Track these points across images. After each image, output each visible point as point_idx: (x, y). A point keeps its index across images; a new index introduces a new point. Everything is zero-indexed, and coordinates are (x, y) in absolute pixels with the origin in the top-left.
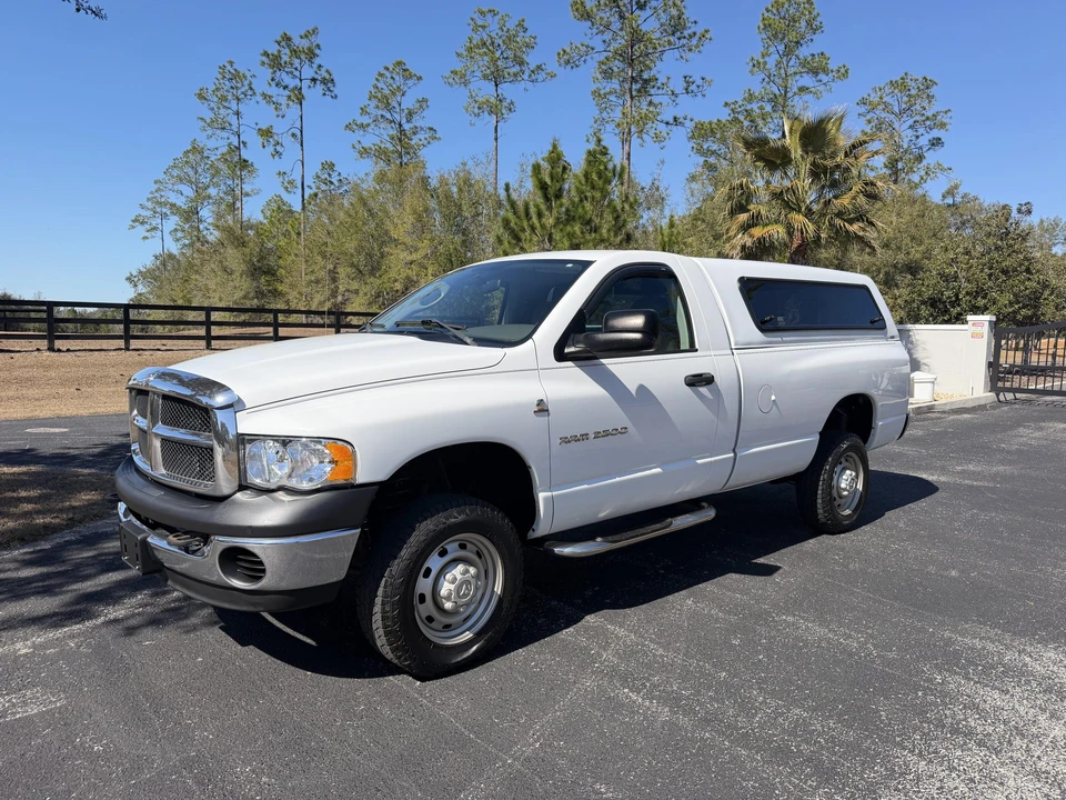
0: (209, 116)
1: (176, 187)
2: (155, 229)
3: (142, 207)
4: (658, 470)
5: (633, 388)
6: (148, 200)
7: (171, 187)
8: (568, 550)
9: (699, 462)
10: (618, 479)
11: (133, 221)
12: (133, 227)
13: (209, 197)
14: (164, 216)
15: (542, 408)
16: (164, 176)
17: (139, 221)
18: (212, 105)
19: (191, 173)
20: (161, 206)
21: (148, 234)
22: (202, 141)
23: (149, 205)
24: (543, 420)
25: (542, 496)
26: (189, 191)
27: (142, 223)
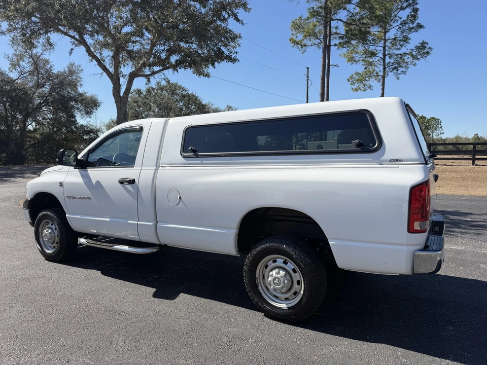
4: (108, 219)
5: (94, 182)
8: (82, 240)
9: (129, 221)
10: (91, 218)
15: (61, 184)
24: (61, 189)
25: (67, 215)
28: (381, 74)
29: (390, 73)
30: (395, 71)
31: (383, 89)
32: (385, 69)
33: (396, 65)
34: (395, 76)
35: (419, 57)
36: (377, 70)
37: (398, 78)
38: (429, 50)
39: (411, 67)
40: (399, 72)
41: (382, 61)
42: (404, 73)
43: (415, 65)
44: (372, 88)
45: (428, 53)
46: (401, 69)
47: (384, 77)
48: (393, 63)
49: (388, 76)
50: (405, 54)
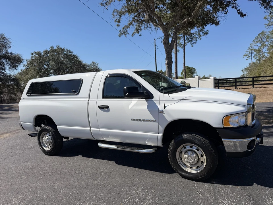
0: (267, 23)
1: (256, 45)
2: (250, 57)
3: (246, 51)
6: (248, 49)
7: (254, 45)
11: (244, 56)
12: (244, 57)
13: (266, 45)
14: (252, 53)
16: (253, 42)
17: (246, 55)
18: (269, 19)
19: (260, 39)
20: (251, 50)
21: (247, 58)
22: (265, 30)
23: (248, 51)
26: (259, 45)
27: (246, 56)
28: (183, 44)
29: (187, 44)
30: (190, 42)
31: (184, 52)
32: (185, 41)
33: (191, 39)
34: (190, 45)
35: (203, 35)
36: (181, 42)
37: (192, 46)
38: (207, 32)
39: (199, 40)
40: (193, 43)
41: (183, 37)
42: (195, 43)
43: (200, 39)
44: (179, 51)
45: (207, 33)
46: (193, 41)
47: (184, 46)
48: (189, 38)
49: (187, 45)
50: (194, 34)
